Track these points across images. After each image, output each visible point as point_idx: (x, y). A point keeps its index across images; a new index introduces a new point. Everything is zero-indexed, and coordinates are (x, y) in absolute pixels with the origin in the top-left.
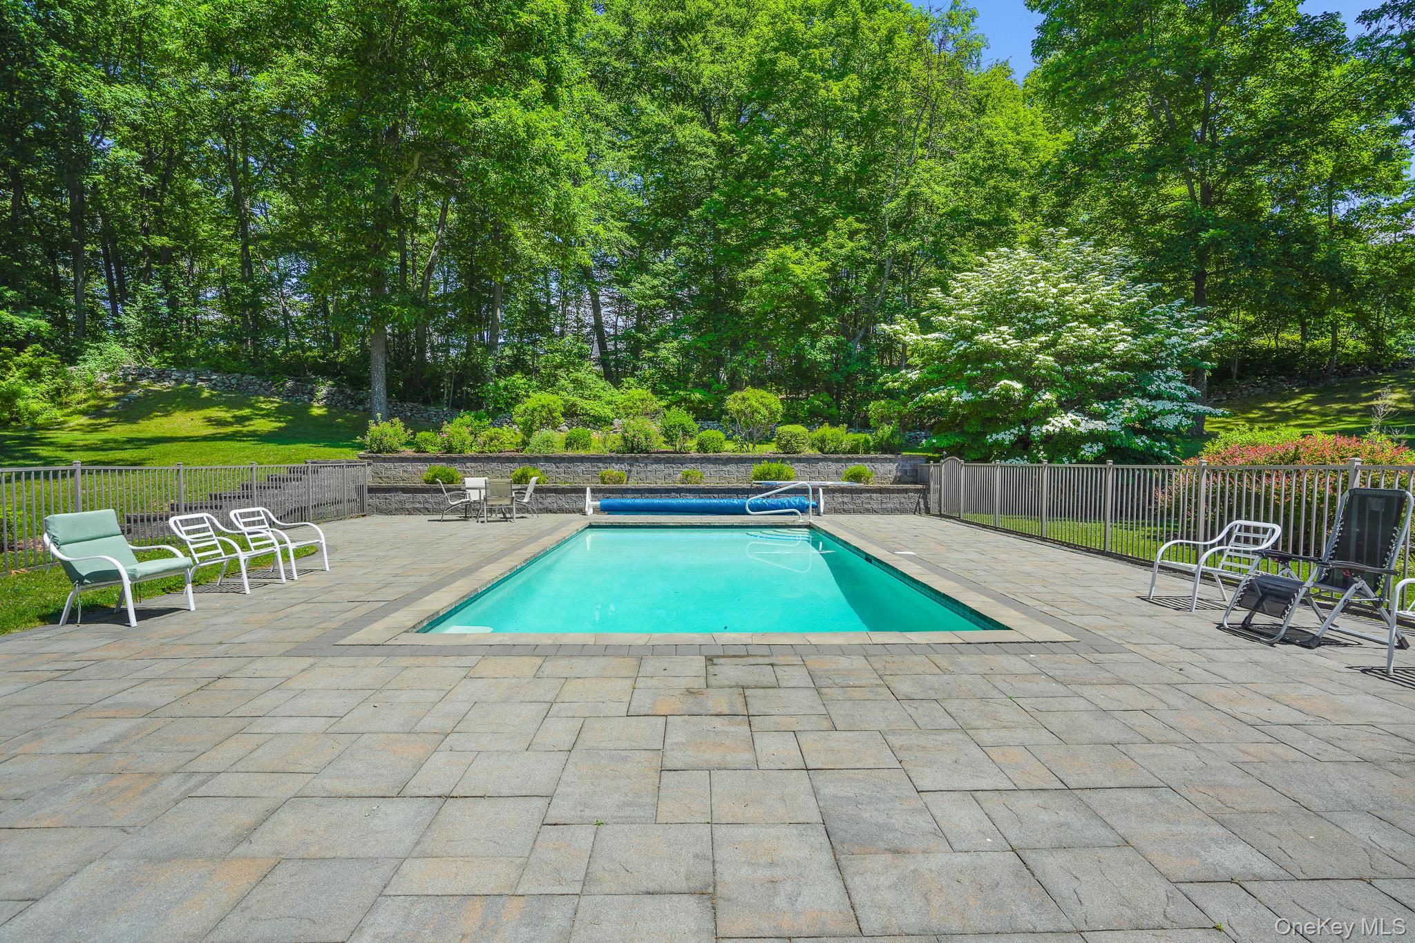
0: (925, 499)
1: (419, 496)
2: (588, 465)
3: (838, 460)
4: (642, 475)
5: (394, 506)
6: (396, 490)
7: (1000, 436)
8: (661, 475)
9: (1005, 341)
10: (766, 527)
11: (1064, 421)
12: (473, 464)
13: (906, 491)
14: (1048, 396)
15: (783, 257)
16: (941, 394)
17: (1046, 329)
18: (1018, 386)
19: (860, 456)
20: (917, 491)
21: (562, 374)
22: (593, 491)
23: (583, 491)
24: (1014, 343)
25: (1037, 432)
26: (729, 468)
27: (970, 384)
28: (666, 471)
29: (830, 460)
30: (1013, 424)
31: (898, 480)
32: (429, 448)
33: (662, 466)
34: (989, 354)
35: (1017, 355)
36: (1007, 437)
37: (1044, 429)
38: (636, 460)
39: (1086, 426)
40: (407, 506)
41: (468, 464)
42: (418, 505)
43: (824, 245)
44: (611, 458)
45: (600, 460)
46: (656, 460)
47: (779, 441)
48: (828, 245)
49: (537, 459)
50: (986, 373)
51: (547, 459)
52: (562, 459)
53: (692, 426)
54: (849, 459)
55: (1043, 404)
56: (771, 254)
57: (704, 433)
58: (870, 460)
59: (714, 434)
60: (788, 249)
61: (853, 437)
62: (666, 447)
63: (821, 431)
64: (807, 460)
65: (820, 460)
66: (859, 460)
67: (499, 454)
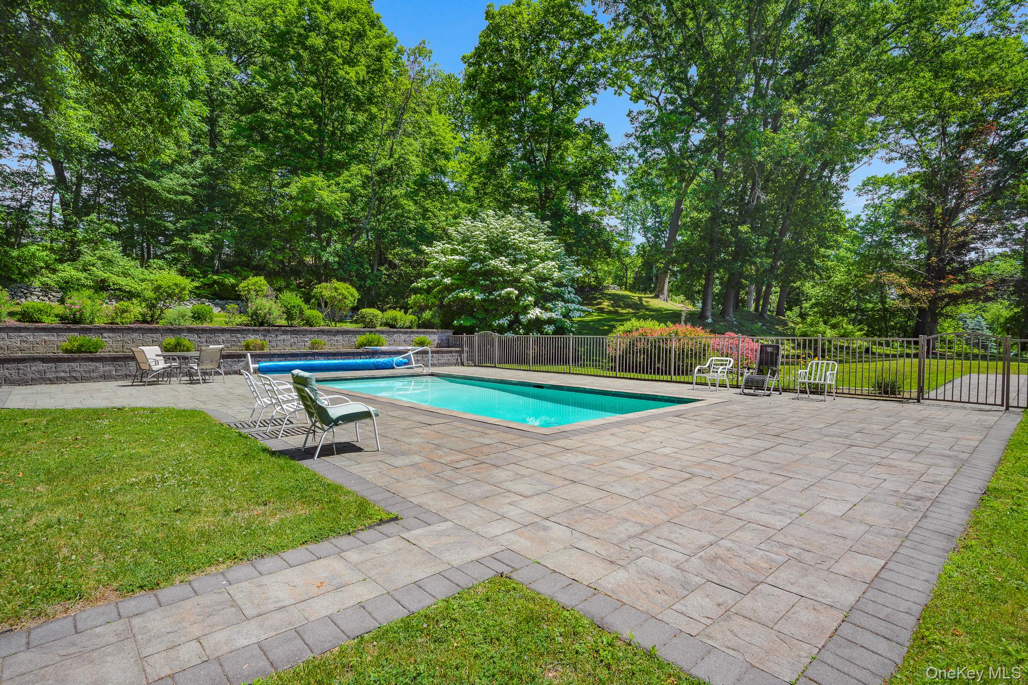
0: (460, 356)
1: (65, 366)
3: (405, 333)
4: (274, 344)
5: (30, 376)
6: (34, 359)
7: (501, 322)
8: (288, 344)
9: (505, 266)
10: (407, 376)
11: (535, 313)
12: (111, 335)
13: (451, 352)
14: (530, 298)
15: (313, 183)
16: (467, 294)
17: (522, 261)
18: (517, 292)
19: (415, 329)
20: (456, 352)
21: (85, 250)
22: (252, 356)
23: (245, 356)
24: (510, 269)
25: (523, 319)
27: (483, 289)
28: (292, 340)
29: (400, 332)
30: (506, 314)
31: (439, 345)
32: (44, 318)
33: (289, 337)
34: (497, 272)
35: (511, 274)
36: (504, 322)
37: (527, 316)
38: (269, 331)
39: (546, 316)
40: (48, 375)
41: (105, 335)
42: (63, 374)
43: (337, 179)
44: (249, 330)
45: (238, 331)
46: (285, 332)
47: (362, 320)
48: (340, 179)
49: (180, 331)
50: (493, 283)
51: (190, 330)
52: (204, 331)
53: (305, 307)
54: (412, 332)
55: (527, 303)
56: (305, 180)
57: (308, 312)
58: (424, 333)
59: (315, 313)
60: (318, 179)
61: (410, 318)
62: (283, 322)
63: (391, 313)
64: (388, 332)
65: (395, 333)
66: (417, 333)
67: (132, 326)
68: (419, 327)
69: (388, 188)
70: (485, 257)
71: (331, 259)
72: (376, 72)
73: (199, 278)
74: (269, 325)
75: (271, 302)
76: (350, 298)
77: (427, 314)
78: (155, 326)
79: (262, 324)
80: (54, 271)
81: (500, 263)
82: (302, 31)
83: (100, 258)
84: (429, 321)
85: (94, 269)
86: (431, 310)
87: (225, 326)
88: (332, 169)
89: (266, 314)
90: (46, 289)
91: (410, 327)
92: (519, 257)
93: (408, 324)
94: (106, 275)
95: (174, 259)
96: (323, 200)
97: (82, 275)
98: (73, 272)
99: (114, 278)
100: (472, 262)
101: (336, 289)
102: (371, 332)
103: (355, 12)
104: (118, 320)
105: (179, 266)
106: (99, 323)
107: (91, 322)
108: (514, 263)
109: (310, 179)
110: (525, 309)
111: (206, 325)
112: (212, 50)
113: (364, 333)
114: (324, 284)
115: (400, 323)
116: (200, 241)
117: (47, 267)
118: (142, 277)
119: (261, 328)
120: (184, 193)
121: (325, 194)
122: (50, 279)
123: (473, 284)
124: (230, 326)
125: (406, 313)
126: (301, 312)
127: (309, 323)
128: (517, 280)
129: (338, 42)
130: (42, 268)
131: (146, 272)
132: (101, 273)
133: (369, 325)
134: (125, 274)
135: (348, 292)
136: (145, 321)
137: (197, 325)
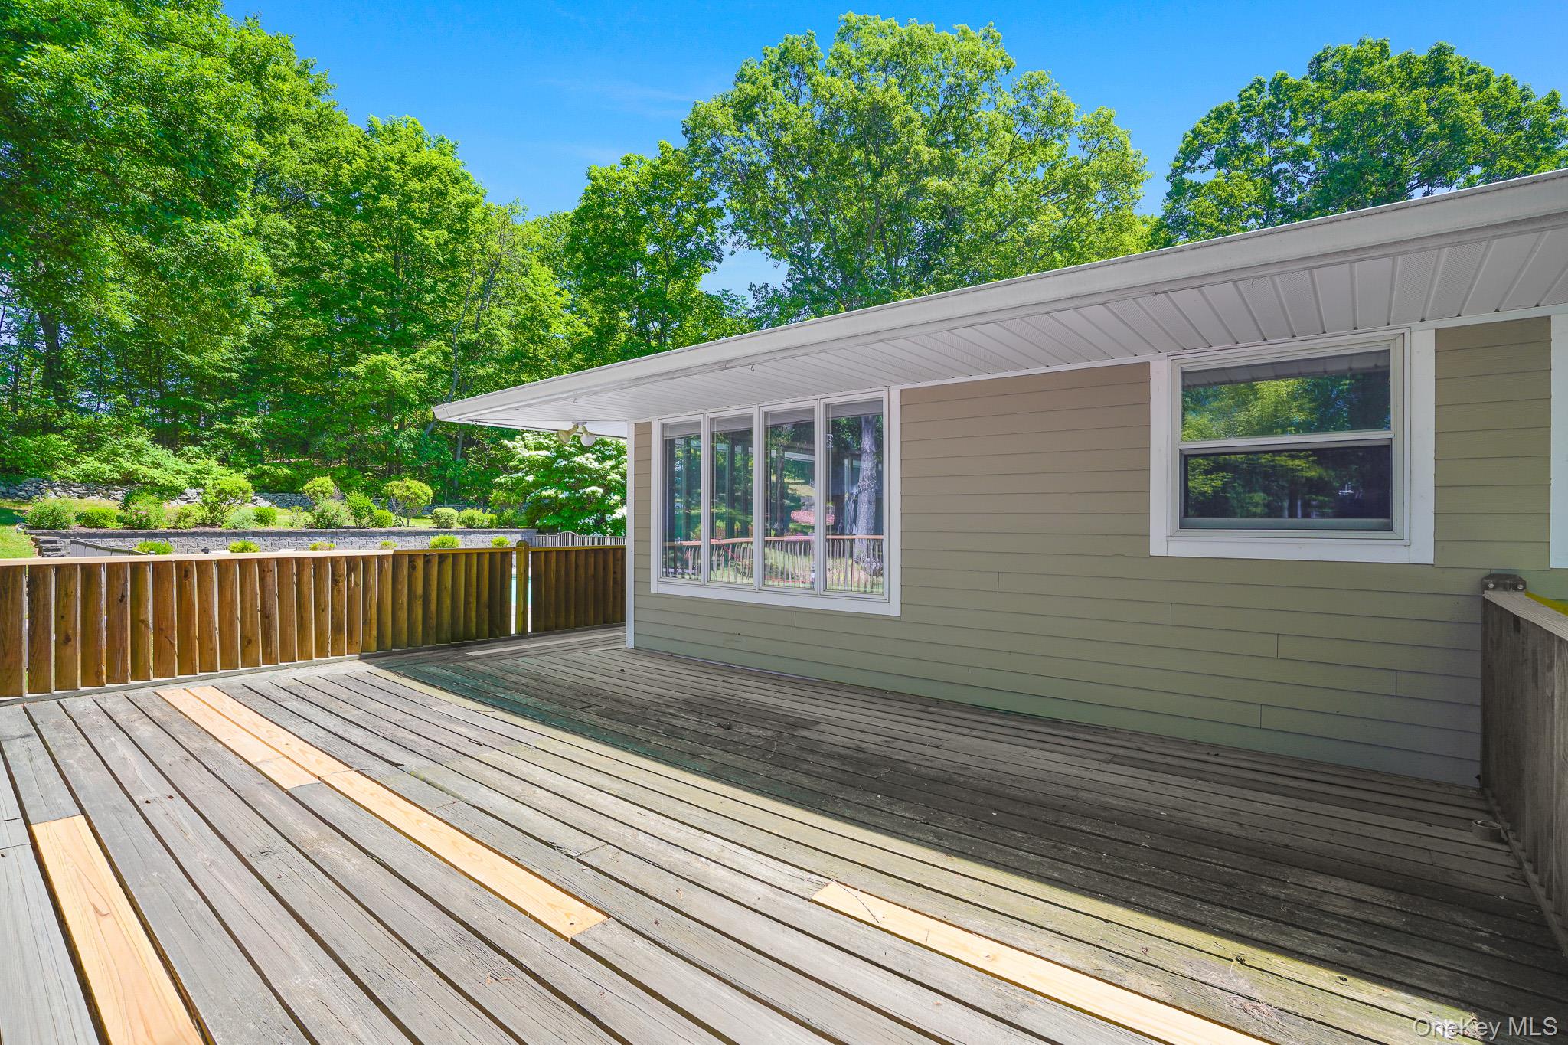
2: (293, 538)
3: (483, 533)
7: (586, 521)
9: (591, 463)
11: (622, 512)
14: (616, 497)
16: (551, 493)
17: (610, 457)
18: (601, 491)
19: (494, 529)
24: (596, 466)
25: (609, 518)
26: (408, 539)
27: (568, 487)
29: (478, 532)
30: (592, 513)
33: (358, 539)
34: (583, 469)
35: (597, 471)
36: (590, 521)
37: (614, 516)
38: (336, 534)
43: (412, 355)
44: (316, 533)
45: (304, 534)
46: (354, 535)
47: (436, 518)
48: (417, 356)
49: (243, 535)
50: (578, 480)
51: (256, 534)
52: (269, 534)
53: (374, 508)
54: (490, 532)
55: (612, 502)
56: (373, 359)
57: (378, 512)
58: (504, 533)
59: (386, 513)
60: (391, 359)
61: (488, 516)
62: (351, 523)
63: (469, 512)
64: (464, 533)
65: (471, 533)
66: (497, 533)
67: (195, 530)
68: (500, 525)
69: (472, 367)
70: (571, 453)
71: (405, 445)
72: (461, 234)
73: (245, 467)
74: (336, 528)
75: (339, 504)
76: (424, 497)
77: (509, 513)
78: (217, 530)
79: (328, 526)
80: (74, 463)
81: (587, 460)
82: (373, 192)
83: (127, 447)
84: (510, 520)
85: (121, 460)
86: (513, 508)
87: (290, 529)
88: (404, 344)
89: (333, 516)
90: (66, 484)
91: (489, 527)
92: (607, 453)
93: (486, 523)
94: (134, 467)
95: (215, 446)
96: (395, 381)
97: (106, 467)
98: (97, 464)
99: (145, 470)
100: (557, 457)
101: (408, 488)
102: (445, 533)
103: (435, 168)
104: (182, 525)
105: (220, 454)
106: (163, 528)
107: (156, 528)
108: (600, 460)
109: (380, 357)
110: (612, 509)
111: (269, 528)
112: (265, 208)
113: (437, 534)
114: (395, 483)
115: (477, 523)
116: (246, 424)
117: (66, 458)
118: (176, 468)
119: (329, 530)
120: (230, 370)
121: (398, 374)
122: (71, 472)
123: (558, 483)
124: (295, 529)
125: (484, 512)
126: (371, 513)
127: (379, 523)
128: (604, 477)
129: (414, 206)
130: (59, 459)
131: (181, 462)
132: (129, 464)
133: (444, 525)
134: (156, 465)
135: (423, 491)
136: (204, 525)
137: (261, 528)
